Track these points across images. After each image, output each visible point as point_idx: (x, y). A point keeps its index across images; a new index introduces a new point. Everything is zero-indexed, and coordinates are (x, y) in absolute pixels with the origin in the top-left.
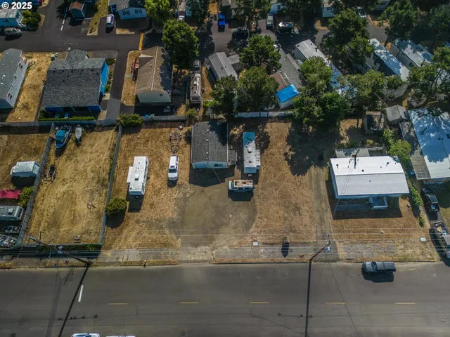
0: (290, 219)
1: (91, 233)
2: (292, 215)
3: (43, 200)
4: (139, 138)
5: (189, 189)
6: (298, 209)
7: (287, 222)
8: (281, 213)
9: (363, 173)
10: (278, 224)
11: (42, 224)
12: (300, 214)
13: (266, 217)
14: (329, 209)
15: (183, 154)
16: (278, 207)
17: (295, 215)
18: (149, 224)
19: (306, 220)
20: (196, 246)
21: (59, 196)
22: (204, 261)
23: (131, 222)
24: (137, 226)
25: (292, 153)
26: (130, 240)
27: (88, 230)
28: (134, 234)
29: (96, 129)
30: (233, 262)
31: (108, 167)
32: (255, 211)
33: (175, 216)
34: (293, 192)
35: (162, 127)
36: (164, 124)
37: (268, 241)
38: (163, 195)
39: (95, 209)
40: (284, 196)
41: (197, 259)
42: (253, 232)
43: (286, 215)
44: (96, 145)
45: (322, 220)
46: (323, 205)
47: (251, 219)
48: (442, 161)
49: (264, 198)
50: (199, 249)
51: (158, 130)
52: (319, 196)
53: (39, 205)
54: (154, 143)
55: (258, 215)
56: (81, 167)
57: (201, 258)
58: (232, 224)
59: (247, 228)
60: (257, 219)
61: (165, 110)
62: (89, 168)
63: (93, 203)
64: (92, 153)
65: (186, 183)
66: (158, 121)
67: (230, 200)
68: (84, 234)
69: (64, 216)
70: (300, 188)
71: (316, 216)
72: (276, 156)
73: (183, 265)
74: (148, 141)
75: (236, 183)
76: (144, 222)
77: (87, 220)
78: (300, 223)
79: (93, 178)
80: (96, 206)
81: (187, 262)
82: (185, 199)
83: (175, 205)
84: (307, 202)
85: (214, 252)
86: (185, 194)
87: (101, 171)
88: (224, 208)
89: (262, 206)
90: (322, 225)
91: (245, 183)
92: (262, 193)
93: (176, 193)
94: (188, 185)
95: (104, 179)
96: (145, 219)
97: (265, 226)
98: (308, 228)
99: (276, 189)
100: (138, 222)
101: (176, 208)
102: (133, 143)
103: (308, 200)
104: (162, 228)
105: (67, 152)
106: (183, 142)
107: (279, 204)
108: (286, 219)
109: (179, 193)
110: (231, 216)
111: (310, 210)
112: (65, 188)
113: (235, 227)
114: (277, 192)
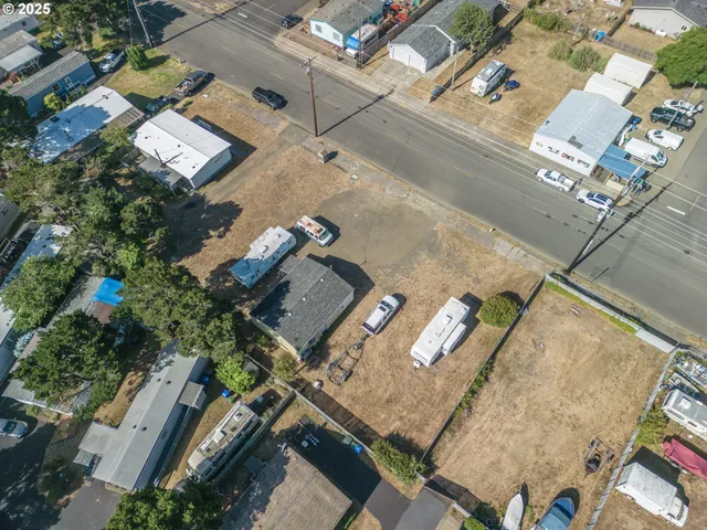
0: (297, 174)
1: (552, 308)
2: (291, 176)
3: (623, 413)
4: (401, 418)
5: (381, 277)
6: (278, 177)
7: (303, 174)
8: (299, 185)
9: (182, 144)
10: (315, 178)
11: (629, 369)
12: (283, 171)
13: (319, 191)
14: (250, 157)
15: (350, 335)
16: (297, 192)
17: (288, 174)
18: (462, 268)
19: (282, 164)
20: (420, 212)
21: (590, 402)
22: (422, 195)
23: (486, 287)
24: (480, 277)
25: (212, 233)
26: (498, 266)
27: (555, 314)
28: (490, 269)
31: (485, 394)
32: (325, 203)
33: (423, 256)
34: (264, 193)
37: (338, 170)
38: (421, 294)
39: (533, 336)
40: (278, 196)
41: (428, 201)
42: (347, 187)
43: (297, 180)
44: (487, 462)
45: (268, 155)
46: (250, 164)
47: (337, 199)
48: (101, 108)
49: (302, 209)
50: (419, 208)
52: (244, 174)
53: (632, 409)
54: (380, 391)
55: (325, 197)
56: (533, 432)
57: (424, 199)
58: (362, 207)
59: (349, 194)
60: (331, 195)
61: (316, 442)
62: (518, 418)
63: (533, 350)
64: (503, 448)
65: (377, 287)
67: (341, 231)
68: (563, 313)
69: (590, 359)
70: (252, 192)
73: (447, 205)
74: (388, 401)
75: (319, 232)
76: (468, 276)
77: (551, 328)
78: (291, 165)
79: (518, 392)
80: (530, 341)
82: (396, 268)
83: (413, 269)
84: (263, 177)
85: (405, 196)
86: (391, 274)
87: (498, 398)
88: (356, 227)
89: (313, 203)
90: (273, 152)
91: (309, 224)
93: (402, 284)
94: (377, 283)
95: (501, 377)
96: (465, 278)
97: (329, 185)
98: (289, 157)
99: (278, 208)
100: (477, 281)
101: (416, 265)
104: (449, 254)
106: (335, 354)
107: (293, 193)
108: (302, 177)
109: (398, 281)
110: (356, 215)
111: (269, 169)
112: (576, 409)
113: (362, 202)
114: (281, 204)
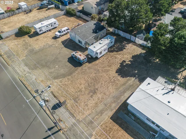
0: (83, 93)
2: (87, 92)
3: (15, 17)
4: (67, 19)
5: (57, 44)
6: (95, 93)
7: (79, 93)
8: (83, 86)
10: (72, 90)
11: (3, 22)
12: (92, 96)
13: (72, 81)
14: (115, 110)
16: (85, 82)
17: (89, 94)
18: (26, 44)
19: (91, 103)
21: (20, 18)
22: (18, 74)
23: (23, 39)
24: (21, 42)
25: (129, 63)
26: (12, 44)
29: (58, 9)
30: (27, 86)
32: (70, 74)
33: (37, 49)
34: (103, 82)
35: (81, 20)
36: (83, 20)
37: (56, 94)
38: (46, 39)
40: (96, 80)
42: (56, 82)
43: (83, 89)
44: (51, 13)
45: (101, 112)
46: (114, 105)
47: (64, 76)
49: (84, 72)
50: (25, 67)
51: (78, 20)
53: (12, 17)
54: (70, 23)
56: (37, 15)
57: (19, 72)
58: (53, 70)
59: (56, 78)
60: (66, 78)
62: (39, 17)
64: (46, 14)
65: (60, 41)
66: (81, 18)
67: (67, 60)
69: (11, 24)
70: (111, 84)
71: (101, 107)
72: (116, 59)
74: (69, 21)
76: (26, 42)
78: (86, 101)
79: (35, 20)
81: (13, 68)
82: (50, 46)
84: (105, 94)
85: (27, 74)
86: (53, 44)
88: (59, 61)
89: (77, 75)
90: (97, 115)
91: (80, 55)
92: (86, 70)
93: (51, 42)
96: (27, 42)
97: (65, 84)
98: (87, 108)
100: (24, 41)
101: (42, 46)
102: (63, 19)
103: (108, 93)
104: (27, 49)
105: (41, 10)
107: (87, 81)
108: (80, 91)
110: (57, 66)
111: (101, 99)
112: (24, 18)
113: (51, 73)
114: (94, 75)
